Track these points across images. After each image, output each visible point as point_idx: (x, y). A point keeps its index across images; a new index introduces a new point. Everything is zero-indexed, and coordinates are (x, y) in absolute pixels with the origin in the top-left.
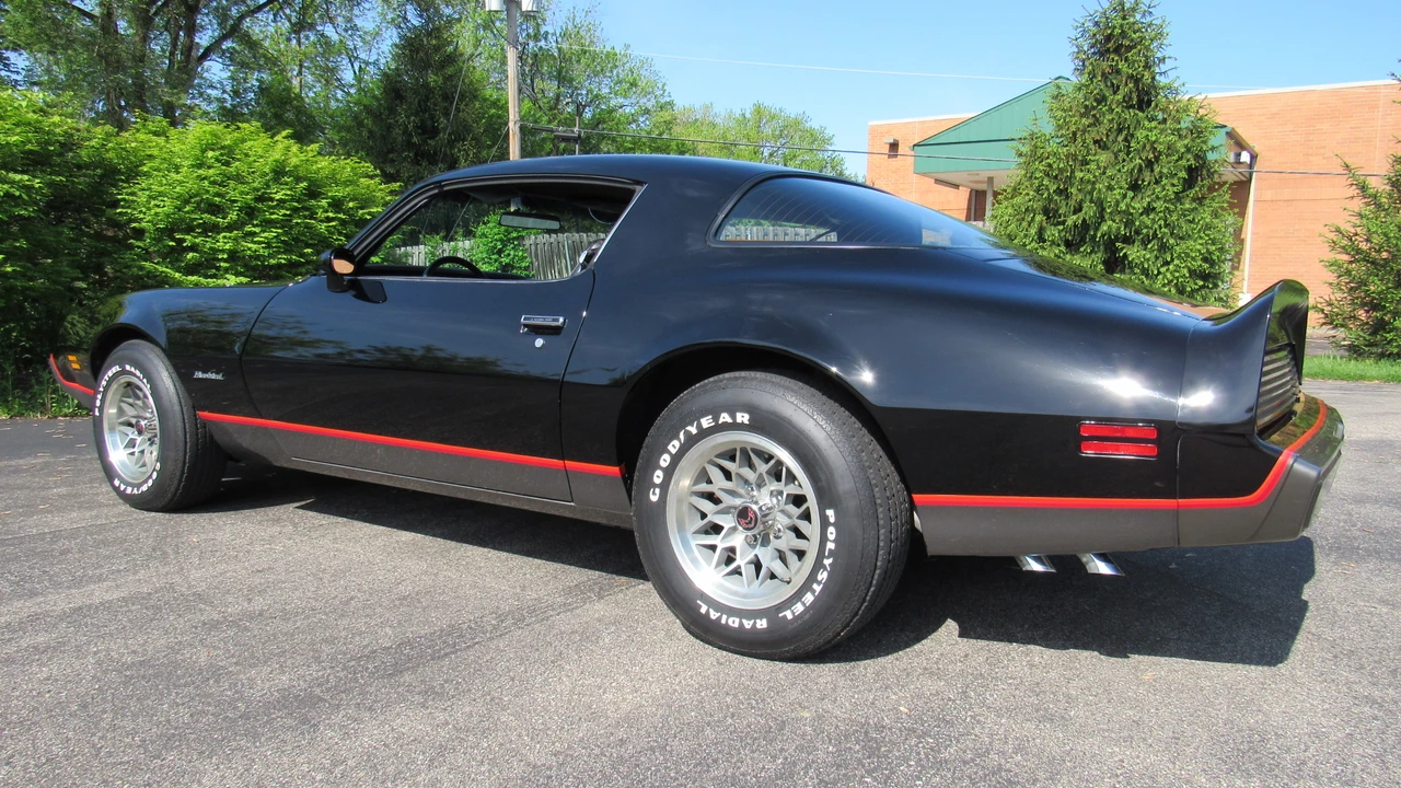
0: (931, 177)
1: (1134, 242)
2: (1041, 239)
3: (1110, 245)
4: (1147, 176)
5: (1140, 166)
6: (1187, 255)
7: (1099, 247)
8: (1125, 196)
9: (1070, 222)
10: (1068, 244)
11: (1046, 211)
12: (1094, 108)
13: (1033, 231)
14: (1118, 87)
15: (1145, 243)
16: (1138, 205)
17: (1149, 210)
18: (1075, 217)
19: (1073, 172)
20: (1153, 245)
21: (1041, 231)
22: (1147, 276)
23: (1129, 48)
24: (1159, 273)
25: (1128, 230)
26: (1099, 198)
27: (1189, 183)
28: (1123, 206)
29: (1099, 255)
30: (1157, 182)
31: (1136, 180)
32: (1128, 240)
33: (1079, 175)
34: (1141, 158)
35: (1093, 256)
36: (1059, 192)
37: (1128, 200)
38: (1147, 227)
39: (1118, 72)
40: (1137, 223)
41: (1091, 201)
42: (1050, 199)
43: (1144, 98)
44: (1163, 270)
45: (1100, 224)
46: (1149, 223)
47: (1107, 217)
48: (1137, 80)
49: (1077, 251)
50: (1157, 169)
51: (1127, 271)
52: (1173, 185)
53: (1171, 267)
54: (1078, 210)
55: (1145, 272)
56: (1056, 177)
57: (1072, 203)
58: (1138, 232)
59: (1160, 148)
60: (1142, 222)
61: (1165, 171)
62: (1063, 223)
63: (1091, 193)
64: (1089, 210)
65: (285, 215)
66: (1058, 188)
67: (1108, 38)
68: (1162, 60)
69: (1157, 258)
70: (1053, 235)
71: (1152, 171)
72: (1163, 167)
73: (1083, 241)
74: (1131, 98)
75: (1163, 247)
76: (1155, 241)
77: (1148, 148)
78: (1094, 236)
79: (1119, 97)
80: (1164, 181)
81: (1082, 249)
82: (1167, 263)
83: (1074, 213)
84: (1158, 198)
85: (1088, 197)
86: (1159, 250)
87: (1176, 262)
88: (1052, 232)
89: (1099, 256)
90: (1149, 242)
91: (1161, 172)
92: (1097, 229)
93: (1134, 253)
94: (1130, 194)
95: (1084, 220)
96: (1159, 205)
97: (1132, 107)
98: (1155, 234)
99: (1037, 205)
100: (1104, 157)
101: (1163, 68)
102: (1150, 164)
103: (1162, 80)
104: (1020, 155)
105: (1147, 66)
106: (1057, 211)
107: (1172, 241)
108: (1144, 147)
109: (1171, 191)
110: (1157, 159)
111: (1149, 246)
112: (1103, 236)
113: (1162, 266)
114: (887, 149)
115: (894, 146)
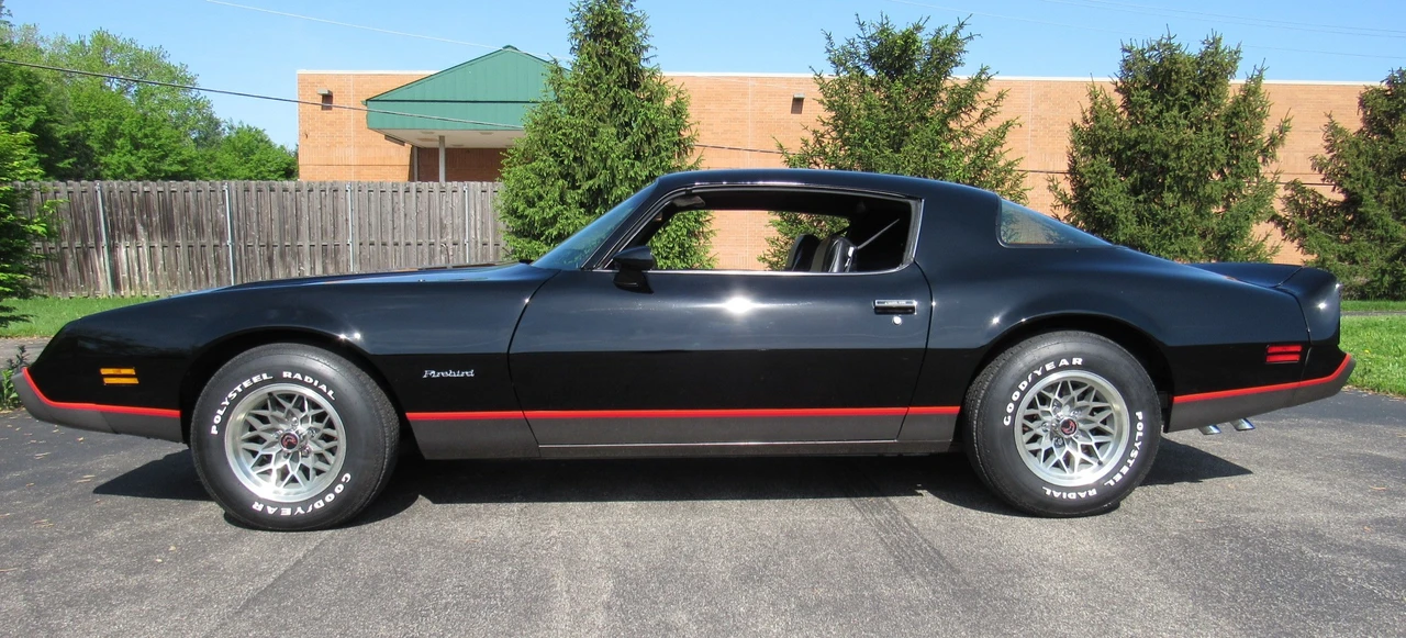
2: (562, 200)
8: (633, 165)
9: (586, 186)
10: (582, 205)
13: (555, 194)
14: (611, 68)
18: (590, 182)
21: (562, 196)
23: (619, 36)
26: (612, 166)
31: (638, 151)
33: (590, 143)
34: (642, 133)
36: (575, 159)
37: (633, 168)
39: (610, 55)
41: (605, 169)
42: (569, 165)
43: (633, 78)
45: (610, 188)
47: (618, 182)
48: (627, 64)
50: (654, 144)
54: (591, 176)
57: (587, 170)
59: (658, 125)
63: (604, 161)
64: (603, 178)
67: (601, 25)
68: (646, 48)
71: (650, 144)
73: (593, 204)
74: (623, 79)
79: (614, 77)
80: (664, 154)
83: (590, 179)
84: (657, 168)
85: (602, 165)
88: (572, 196)
92: (608, 192)
94: (637, 163)
95: (598, 185)
97: (625, 86)
99: (555, 169)
101: (647, 55)
103: (645, 65)
105: (635, 53)
106: (573, 175)
108: (644, 123)
110: (655, 133)
114: (319, 100)
115: (327, 98)
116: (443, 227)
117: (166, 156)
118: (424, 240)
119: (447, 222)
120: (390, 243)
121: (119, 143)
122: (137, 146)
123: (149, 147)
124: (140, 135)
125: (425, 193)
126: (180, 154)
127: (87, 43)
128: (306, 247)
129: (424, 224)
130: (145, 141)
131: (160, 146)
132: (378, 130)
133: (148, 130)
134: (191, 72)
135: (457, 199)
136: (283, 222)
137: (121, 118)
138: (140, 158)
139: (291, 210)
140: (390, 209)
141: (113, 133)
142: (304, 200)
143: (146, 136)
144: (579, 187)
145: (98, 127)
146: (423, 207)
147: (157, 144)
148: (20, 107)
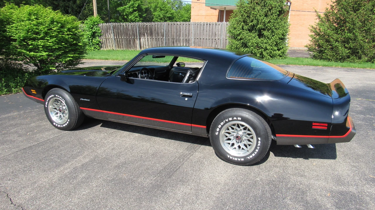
1: (266, 30)
2: (243, 29)
3: (260, 30)
4: (269, 13)
5: (268, 10)
6: (278, 34)
7: (257, 31)
8: (264, 18)
9: (250, 25)
10: (249, 30)
11: (244, 22)
13: (241, 27)
15: (268, 30)
16: (267, 21)
17: (269, 22)
21: (243, 27)
24: (272, 38)
25: (264, 27)
26: (257, 19)
27: (279, 15)
28: (263, 21)
29: (257, 33)
30: (272, 15)
31: (267, 14)
32: (264, 30)
33: (252, 12)
34: (268, 8)
35: (255, 33)
36: (247, 16)
37: (264, 19)
42: (245, 18)
45: (257, 25)
47: (259, 23)
49: (251, 32)
51: (263, 37)
52: (276, 16)
53: (274, 37)
55: (268, 38)
56: (247, 13)
57: (251, 20)
58: (267, 28)
59: (273, 6)
60: (268, 25)
61: (274, 12)
64: (255, 22)
69: (271, 34)
70: (246, 28)
71: (271, 12)
72: (274, 11)
73: (253, 30)
75: (273, 32)
76: (271, 30)
77: (270, 5)
80: (274, 15)
81: (253, 32)
83: (251, 22)
84: (272, 19)
85: (255, 18)
87: (276, 35)
92: (256, 27)
93: (265, 33)
94: (265, 18)
95: (254, 24)
96: (272, 21)
98: (271, 28)
99: (242, 20)
100: (258, 8)
102: (270, 10)
106: (247, 22)
107: (275, 30)
108: (269, 5)
110: (272, 9)
112: (258, 28)
113: (272, 36)
116: (215, 34)
117: (167, 12)
118: (210, 38)
119: (217, 33)
120: (202, 38)
121: (157, 9)
122: (161, 10)
125: (212, 25)
128: (182, 39)
129: (211, 34)
130: (163, 9)
131: (166, 10)
132: (208, 7)
135: (220, 27)
136: (177, 33)
139: (179, 30)
140: (202, 29)
141: (156, 7)
142: (182, 27)
143: (163, 7)
144: (248, 25)
146: (211, 29)
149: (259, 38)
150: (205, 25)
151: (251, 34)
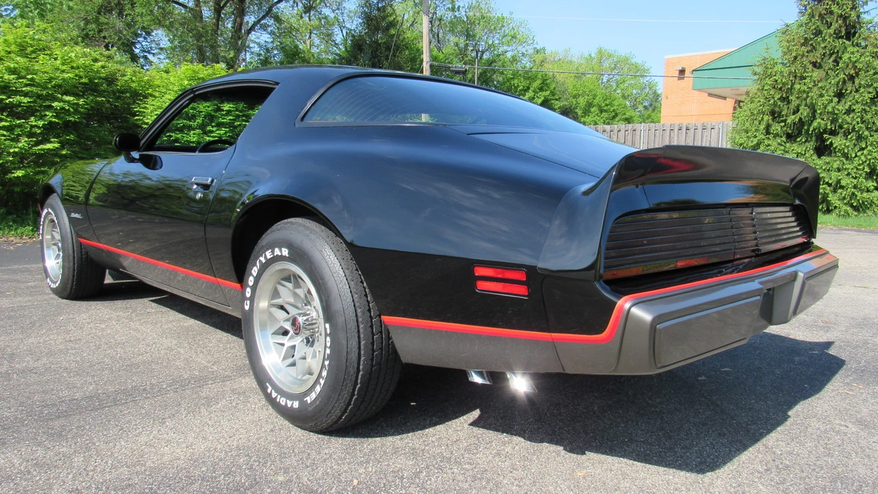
0: (706, 92)
1: (838, 133)
2: (768, 132)
3: (820, 137)
4: (849, 86)
5: (844, 79)
7: (811, 138)
8: (831, 101)
9: (790, 121)
10: (788, 136)
11: (773, 113)
12: (811, 39)
13: (762, 127)
14: (831, 24)
15: (846, 134)
16: (842, 107)
17: (849, 111)
18: (793, 117)
19: (793, 85)
20: (853, 136)
21: (768, 127)
22: (847, 158)
24: (856, 156)
25: (833, 126)
26: (812, 103)
28: (829, 109)
29: (812, 143)
30: (857, 91)
31: (841, 90)
32: (833, 133)
33: (797, 86)
34: (845, 74)
35: (807, 144)
36: (782, 99)
37: (834, 104)
38: (848, 123)
39: (831, 13)
40: (840, 121)
41: (806, 105)
42: (775, 104)
43: (850, 31)
44: (859, 154)
45: (812, 121)
46: (849, 120)
47: (817, 116)
48: (845, 18)
49: (795, 141)
50: (857, 81)
51: (833, 155)
52: (870, 93)
53: (865, 152)
54: (796, 111)
55: (846, 156)
56: (781, 89)
57: (792, 106)
58: (841, 127)
59: (859, 66)
60: (844, 120)
61: (863, 82)
62: (785, 121)
63: (806, 99)
64: (804, 112)
65: (230, 120)
66: (782, 97)
69: (855, 145)
70: (777, 130)
71: (854, 83)
72: (860, 80)
73: (800, 134)
74: (840, 31)
75: (860, 138)
76: (854, 133)
77: (850, 66)
78: (808, 130)
79: (831, 31)
80: (862, 90)
81: (798, 139)
82: (863, 149)
83: (794, 114)
84: (857, 102)
85: (804, 102)
86: (857, 140)
87: (869, 148)
88: (776, 128)
89: (811, 145)
90: (850, 133)
91: (860, 84)
92: (810, 125)
93: (838, 141)
94: (836, 100)
95: (800, 119)
96: (858, 107)
97: (842, 37)
98: (853, 129)
99: (766, 108)
100: (817, 74)
101: (866, 8)
102: (852, 78)
103: (865, 17)
104: (755, 74)
105: (854, 8)
106: (781, 112)
107: (866, 133)
108: (848, 66)
109: (867, 96)
110: (857, 74)
111: (849, 137)
112: (814, 130)
113: (858, 151)
114: (677, 74)
115: (682, 72)
117: (616, 115)
121: (592, 110)
122: (602, 111)
123: (606, 111)
124: (603, 105)
125: (692, 131)
126: (625, 114)
127: (593, 55)
130: (605, 108)
131: (614, 110)
132: (700, 90)
133: (608, 102)
134: (647, 66)
135: (714, 134)
137: (595, 96)
138: (602, 118)
141: (590, 105)
143: (607, 105)
145: (582, 101)
147: (612, 109)
148: (538, 93)
149: (819, 157)
150: (676, 130)
151: (795, 146)
